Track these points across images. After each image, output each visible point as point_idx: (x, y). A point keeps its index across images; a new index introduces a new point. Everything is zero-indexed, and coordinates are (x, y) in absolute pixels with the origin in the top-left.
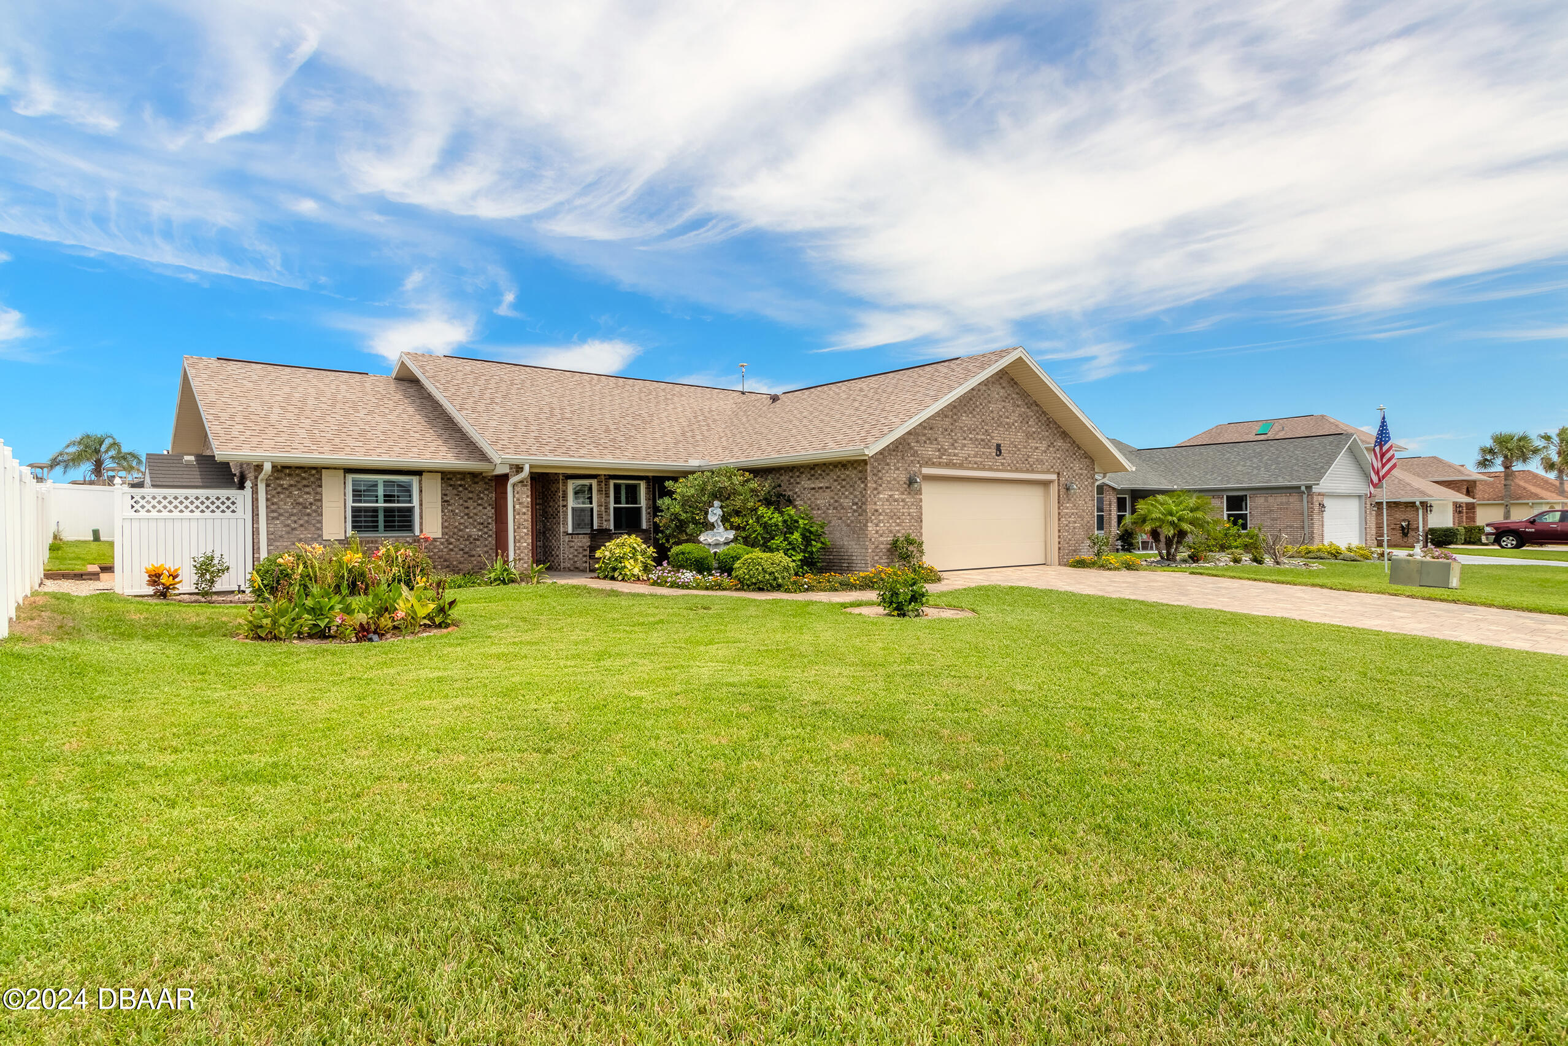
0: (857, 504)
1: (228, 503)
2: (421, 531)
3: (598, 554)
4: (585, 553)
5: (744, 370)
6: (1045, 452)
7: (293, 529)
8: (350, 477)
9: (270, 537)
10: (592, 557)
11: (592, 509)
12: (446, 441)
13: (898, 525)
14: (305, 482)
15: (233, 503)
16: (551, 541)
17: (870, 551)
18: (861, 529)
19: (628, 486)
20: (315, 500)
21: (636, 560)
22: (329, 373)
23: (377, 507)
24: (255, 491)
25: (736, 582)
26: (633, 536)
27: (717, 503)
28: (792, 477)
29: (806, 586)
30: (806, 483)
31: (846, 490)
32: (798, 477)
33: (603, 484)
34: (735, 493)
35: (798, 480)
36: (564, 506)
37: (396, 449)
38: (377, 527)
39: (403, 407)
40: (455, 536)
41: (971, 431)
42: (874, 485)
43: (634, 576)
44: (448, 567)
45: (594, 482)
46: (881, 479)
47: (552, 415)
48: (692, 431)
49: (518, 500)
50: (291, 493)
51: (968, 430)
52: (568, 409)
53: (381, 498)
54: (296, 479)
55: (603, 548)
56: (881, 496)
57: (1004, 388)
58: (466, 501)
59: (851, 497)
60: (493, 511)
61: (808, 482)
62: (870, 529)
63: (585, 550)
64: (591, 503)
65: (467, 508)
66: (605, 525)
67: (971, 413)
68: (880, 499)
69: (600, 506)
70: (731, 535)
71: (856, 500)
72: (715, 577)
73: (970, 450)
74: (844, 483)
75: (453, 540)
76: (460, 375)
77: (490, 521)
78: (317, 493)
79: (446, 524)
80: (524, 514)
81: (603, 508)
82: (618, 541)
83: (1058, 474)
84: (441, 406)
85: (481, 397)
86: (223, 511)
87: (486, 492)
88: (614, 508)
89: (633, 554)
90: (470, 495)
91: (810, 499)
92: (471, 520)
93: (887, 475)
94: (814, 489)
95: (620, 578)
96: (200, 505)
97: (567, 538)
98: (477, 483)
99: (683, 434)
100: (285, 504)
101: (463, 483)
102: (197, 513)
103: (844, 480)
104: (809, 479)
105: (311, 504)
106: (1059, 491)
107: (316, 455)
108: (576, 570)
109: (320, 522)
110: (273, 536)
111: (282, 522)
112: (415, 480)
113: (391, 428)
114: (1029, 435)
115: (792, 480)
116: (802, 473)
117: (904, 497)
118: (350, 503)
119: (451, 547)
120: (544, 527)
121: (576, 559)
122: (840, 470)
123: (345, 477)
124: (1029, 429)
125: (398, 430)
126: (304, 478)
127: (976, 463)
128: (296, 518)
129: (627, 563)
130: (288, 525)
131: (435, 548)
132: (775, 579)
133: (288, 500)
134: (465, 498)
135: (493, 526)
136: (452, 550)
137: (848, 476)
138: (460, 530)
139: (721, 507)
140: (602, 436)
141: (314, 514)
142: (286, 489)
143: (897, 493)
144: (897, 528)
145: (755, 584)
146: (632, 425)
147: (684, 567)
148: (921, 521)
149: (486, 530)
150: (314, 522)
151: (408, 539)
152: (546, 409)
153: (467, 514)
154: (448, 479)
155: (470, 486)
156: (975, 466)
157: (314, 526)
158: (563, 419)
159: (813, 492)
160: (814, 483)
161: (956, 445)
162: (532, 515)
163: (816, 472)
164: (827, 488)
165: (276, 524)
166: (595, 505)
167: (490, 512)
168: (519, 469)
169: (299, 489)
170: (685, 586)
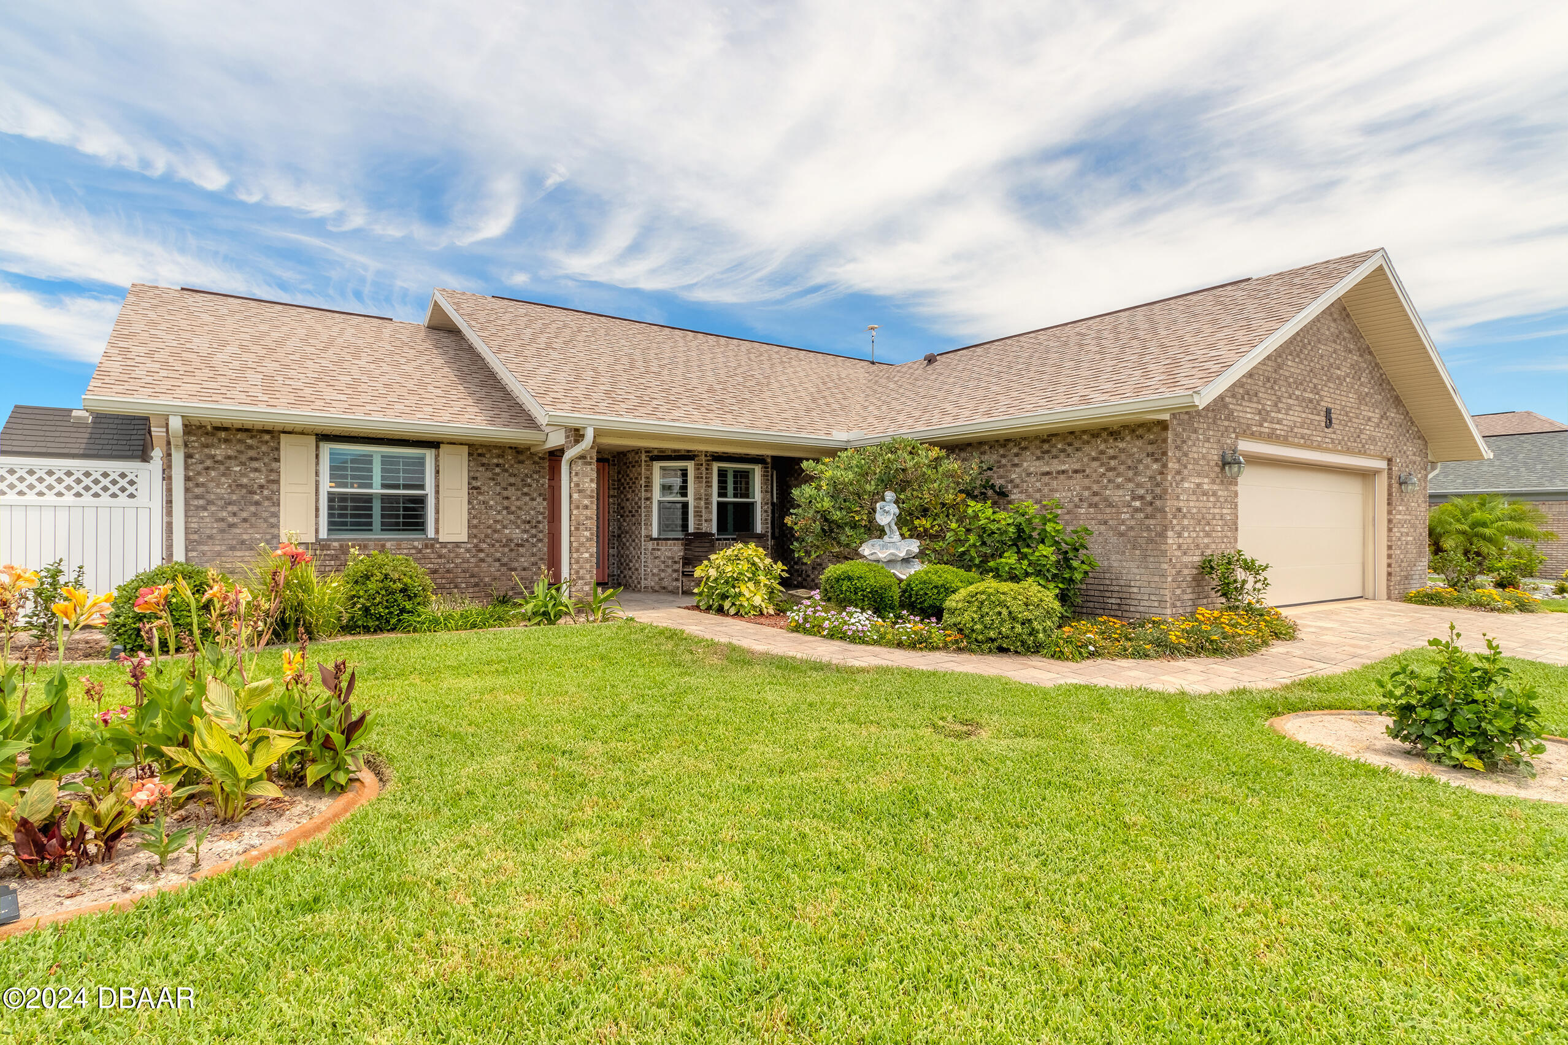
0: (1142, 498)
1: (123, 483)
2: (437, 531)
3: (698, 572)
4: (676, 567)
5: (874, 333)
6: (1378, 426)
7: (232, 526)
8: (326, 448)
9: (192, 537)
10: (689, 575)
11: (685, 506)
12: (478, 401)
13: (1208, 535)
14: (252, 453)
15: (132, 483)
16: (628, 549)
17: (1170, 579)
18: (1150, 541)
19: (737, 473)
20: (269, 481)
21: (757, 583)
22: (337, 315)
23: (371, 495)
24: (167, 468)
25: (953, 635)
26: (752, 545)
27: (889, 495)
28: (1003, 456)
29: (1091, 648)
30: (1031, 464)
31: (1118, 475)
32: (1016, 455)
33: (703, 468)
34: (924, 479)
35: (1016, 460)
36: (647, 499)
37: (397, 406)
38: (370, 524)
39: (429, 357)
40: (488, 540)
41: (1299, 384)
42: (1177, 466)
43: (754, 607)
44: (476, 585)
45: (690, 466)
46: (1186, 455)
47: (632, 367)
48: (824, 397)
49: (577, 485)
50: (228, 468)
51: (1295, 382)
52: (655, 363)
53: (377, 479)
54: (238, 447)
55: (706, 562)
56: (1186, 485)
57: (1335, 320)
58: (506, 489)
59: (1131, 485)
60: (545, 503)
61: (1037, 463)
62: (1170, 541)
63: (675, 562)
64: (685, 495)
65: (507, 498)
66: (705, 528)
67: (1298, 356)
68: (1184, 490)
69: (698, 499)
70: (914, 546)
71: (1141, 492)
72: (913, 625)
73: (1296, 416)
74: (1113, 463)
75: (484, 546)
76: (508, 316)
77: (540, 518)
78: (272, 471)
79: (475, 522)
80: (586, 507)
81: (703, 503)
82: (729, 552)
83: (1390, 460)
84: (483, 360)
85: (533, 340)
86: (114, 495)
87: (536, 476)
88: (719, 503)
89: (754, 574)
90: (512, 480)
91: (1039, 490)
92: (512, 517)
93: (1194, 449)
94: (1048, 473)
95: (733, 611)
96: (73, 484)
97: (650, 545)
98: (521, 462)
99: (814, 401)
100: (218, 486)
101: (501, 461)
102: (69, 498)
103: (1114, 458)
104: (1038, 458)
105: (261, 487)
106: (1390, 486)
107: (262, 408)
108: (663, 592)
109: (276, 515)
110: (196, 537)
111: (213, 514)
112: (429, 454)
113: (402, 381)
114: (1361, 399)
115: (1004, 461)
116: (1025, 449)
117: (1215, 487)
118: (326, 486)
119: (482, 555)
120: (619, 528)
121: (663, 575)
122: (1106, 441)
123: (317, 447)
124: (1362, 389)
125: (410, 385)
126: (250, 447)
127: (1303, 438)
128: (235, 509)
129: (743, 589)
130: (223, 520)
131: (457, 556)
132: (1033, 632)
133: (223, 479)
134: (504, 484)
135: (544, 526)
136: (482, 560)
137: (1122, 451)
138: (495, 531)
139: (896, 502)
140: (703, 396)
141: (266, 503)
142: (221, 463)
143: (1206, 480)
144: (1206, 541)
145: (993, 640)
146: (745, 387)
147: (851, 603)
148: (1236, 529)
149: (534, 531)
150: (265, 514)
151: (416, 544)
152: (625, 360)
153: (507, 508)
154: (480, 455)
155: (512, 466)
156: (1302, 441)
157: (266, 520)
158: (647, 372)
159: (1046, 479)
160: (1048, 464)
161: (1280, 405)
162: (598, 508)
163: (1054, 446)
164: (1076, 472)
165: (202, 518)
166: (690, 498)
167: (541, 505)
168: (577, 434)
169: (242, 464)
170: (858, 639)
